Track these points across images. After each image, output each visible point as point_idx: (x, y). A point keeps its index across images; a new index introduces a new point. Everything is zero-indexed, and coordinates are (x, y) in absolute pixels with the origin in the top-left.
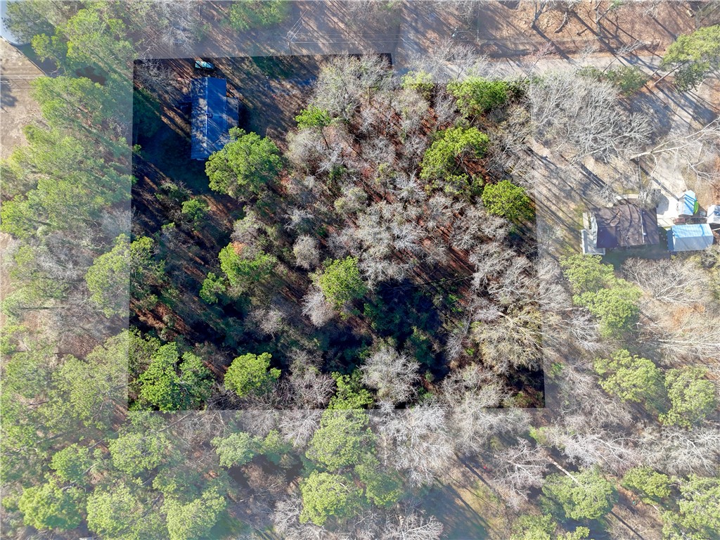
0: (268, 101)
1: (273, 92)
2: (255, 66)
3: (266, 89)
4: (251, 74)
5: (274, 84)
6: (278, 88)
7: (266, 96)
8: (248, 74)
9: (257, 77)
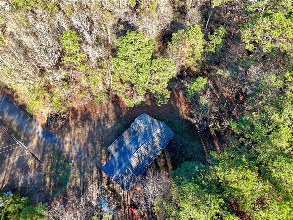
0: (90, 145)
1: (80, 149)
2: (71, 176)
3: (82, 154)
4: (81, 172)
5: (74, 154)
6: (75, 148)
7: (87, 150)
8: (82, 174)
9: (79, 167)
